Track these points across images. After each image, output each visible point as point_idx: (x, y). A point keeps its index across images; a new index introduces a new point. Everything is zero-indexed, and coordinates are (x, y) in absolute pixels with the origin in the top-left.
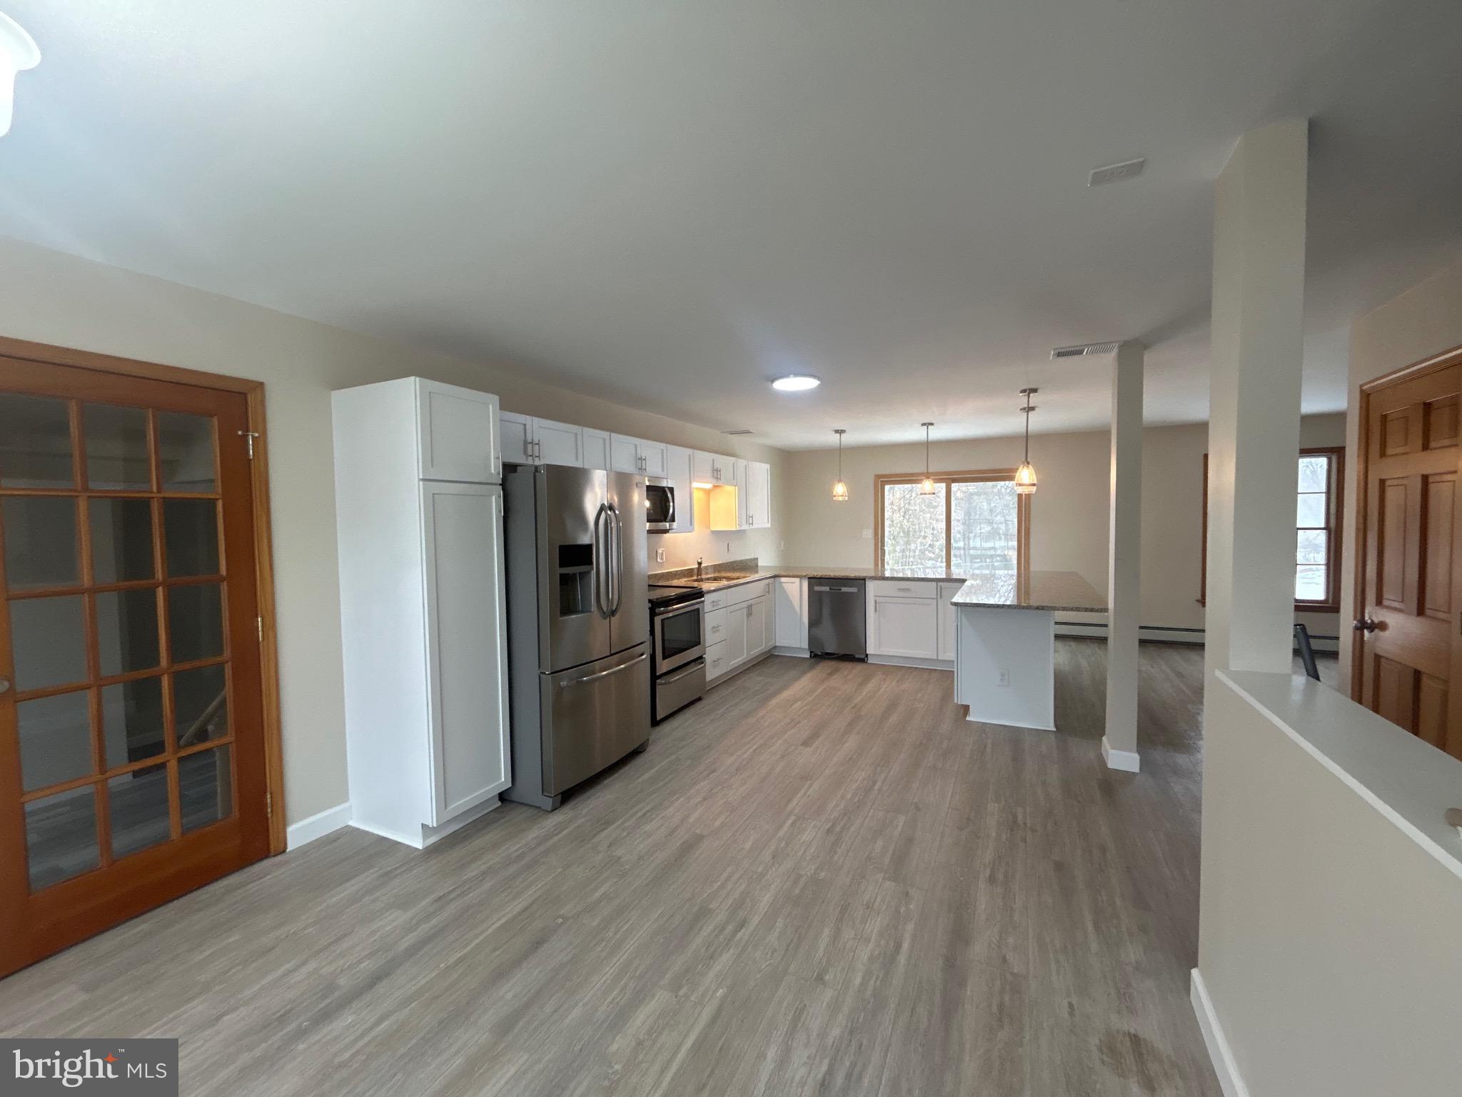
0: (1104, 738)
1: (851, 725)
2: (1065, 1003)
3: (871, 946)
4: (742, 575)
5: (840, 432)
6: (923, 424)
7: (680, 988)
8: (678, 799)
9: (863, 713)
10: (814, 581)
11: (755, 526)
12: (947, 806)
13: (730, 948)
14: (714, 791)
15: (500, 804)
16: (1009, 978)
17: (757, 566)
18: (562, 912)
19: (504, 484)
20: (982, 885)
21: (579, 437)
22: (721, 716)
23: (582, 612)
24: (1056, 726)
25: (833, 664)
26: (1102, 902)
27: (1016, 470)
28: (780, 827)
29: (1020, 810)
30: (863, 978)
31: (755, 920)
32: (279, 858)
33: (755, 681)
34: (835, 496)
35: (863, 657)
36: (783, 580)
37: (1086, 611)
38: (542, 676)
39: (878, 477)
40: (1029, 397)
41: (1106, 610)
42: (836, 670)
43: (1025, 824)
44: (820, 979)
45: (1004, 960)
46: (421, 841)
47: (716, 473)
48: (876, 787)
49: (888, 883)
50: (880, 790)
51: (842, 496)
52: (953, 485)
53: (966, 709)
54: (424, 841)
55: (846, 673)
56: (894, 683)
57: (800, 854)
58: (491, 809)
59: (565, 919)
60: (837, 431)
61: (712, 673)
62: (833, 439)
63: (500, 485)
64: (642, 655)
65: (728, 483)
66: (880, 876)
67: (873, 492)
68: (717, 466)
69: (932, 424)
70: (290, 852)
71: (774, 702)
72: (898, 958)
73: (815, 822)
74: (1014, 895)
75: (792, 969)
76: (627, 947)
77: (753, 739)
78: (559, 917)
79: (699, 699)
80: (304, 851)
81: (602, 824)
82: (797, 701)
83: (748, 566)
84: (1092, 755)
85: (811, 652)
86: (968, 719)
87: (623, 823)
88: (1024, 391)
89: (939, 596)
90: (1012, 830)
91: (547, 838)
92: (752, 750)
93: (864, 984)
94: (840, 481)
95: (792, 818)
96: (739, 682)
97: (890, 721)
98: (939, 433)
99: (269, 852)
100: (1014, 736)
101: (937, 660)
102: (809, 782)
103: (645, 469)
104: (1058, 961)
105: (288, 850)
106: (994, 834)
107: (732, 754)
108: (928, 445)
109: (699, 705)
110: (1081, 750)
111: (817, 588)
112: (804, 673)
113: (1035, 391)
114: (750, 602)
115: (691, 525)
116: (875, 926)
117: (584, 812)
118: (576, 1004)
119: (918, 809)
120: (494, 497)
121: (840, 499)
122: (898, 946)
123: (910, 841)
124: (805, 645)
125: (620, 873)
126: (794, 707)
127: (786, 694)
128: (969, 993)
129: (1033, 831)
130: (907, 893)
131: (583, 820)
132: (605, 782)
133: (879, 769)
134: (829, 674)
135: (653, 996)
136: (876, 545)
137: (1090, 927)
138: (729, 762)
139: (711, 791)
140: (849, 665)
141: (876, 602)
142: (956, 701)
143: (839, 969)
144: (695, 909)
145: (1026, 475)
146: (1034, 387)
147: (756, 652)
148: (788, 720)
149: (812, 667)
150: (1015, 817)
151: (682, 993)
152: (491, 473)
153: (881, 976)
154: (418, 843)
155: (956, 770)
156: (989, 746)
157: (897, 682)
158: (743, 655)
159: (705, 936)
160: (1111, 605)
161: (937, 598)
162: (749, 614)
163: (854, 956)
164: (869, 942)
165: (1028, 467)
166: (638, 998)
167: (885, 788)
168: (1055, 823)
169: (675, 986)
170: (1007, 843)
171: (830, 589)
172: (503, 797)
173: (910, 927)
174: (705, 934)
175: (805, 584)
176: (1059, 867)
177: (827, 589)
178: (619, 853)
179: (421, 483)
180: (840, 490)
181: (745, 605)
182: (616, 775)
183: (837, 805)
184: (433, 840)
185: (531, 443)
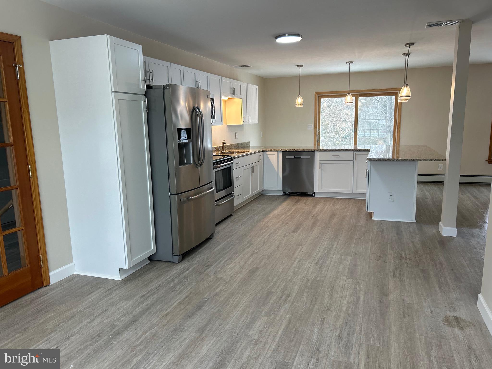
0: (440, 223)
1: (314, 223)
2: (429, 310)
3: (347, 299)
4: (246, 150)
5: (300, 66)
6: (348, 62)
7: (270, 315)
8: (239, 255)
9: (318, 218)
10: (285, 153)
11: (251, 123)
12: (369, 252)
13: (286, 303)
14: (256, 251)
15: (149, 262)
16: (406, 305)
17: (249, 146)
18: (205, 296)
19: (146, 95)
20: (390, 278)
21: (169, 68)
22: (246, 222)
23: (187, 164)
24: (416, 220)
25: (297, 198)
26: (442, 281)
27: (399, 89)
28: (293, 263)
29: (403, 252)
30: (346, 308)
31: (294, 294)
32: (48, 288)
33: (257, 206)
34: (296, 104)
35: (312, 194)
36: (268, 153)
37: (435, 161)
38: (172, 196)
39: (317, 93)
40: (409, 48)
41: (445, 160)
42: (299, 201)
43: (406, 257)
44: (328, 309)
45: (403, 300)
46: (119, 277)
47: (233, 92)
48: (334, 247)
49: (349, 280)
50: (336, 248)
51: (300, 104)
52: (359, 98)
53: (371, 214)
54: (121, 276)
55: (304, 201)
56: (331, 205)
57: (306, 272)
58: (146, 264)
59: (208, 299)
60: (298, 66)
61: (237, 202)
62: (295, 71)
63: (144, 95)
64: (212, 188)
65: (238, 97)
66: (345, 278)
67: (314, 103)
68: (233, 87)
69: (352, 62)
70: (52, 285)
71: (271, 215)
72: (360, 302)
73: (309, 261)
74: (405, 281)
75: (315, 307)
76: (241, 305)
77: (266, 231)
78: (204, 298)
79: (231, 215)
80: (60, 284)
81: (206, 266)
82: (283, 214)
83: (245, 146)
84: (434, 231)
85: (283, 192)
86: (372, 219)
87: (217, 265)
88: (407, 44)
89: (355, 159)
90: (400, 260)
91: (181, 273)
92: (267, 235)
93: (347, 310)
94: (299, 96)
95: (298, 260)
96: (249, 208)
97: (334, 221)
98: (356, 67)
99: (43, 285)
100: (397, 225)
101: (353, 194)
102: (301, 247)
103: (200, 88)
104: (425, 299)
105: (51, 284)
106: (393, 261)
107: (259, 237)
108: (349, 74)
109: (232, 218)
110: (429, 230)
111: (287, 157)
112: (282, 202)
113: (412, 44)
114: (253, 165)
115: (221, 121)
116: (347, 293)
117: (195, 262)
118: (228, 323)
119: (356, 254)
120: (142, 101)
121: (299, 106)
122: (359, 299)
123: (355, 265)
124: (280, 188)
125: (225, 283)
126: (282, 217)
127: (276, 212)
128: (390, 310)
129: (410, 259)
130: (358, 282)
131: (195, 266)
132: (199, 251)
133: (333, 240)
134: (296, 202)
135: (260, 319)
136: (315, 133)
137: (437, 288)
138: (259, 240)
139: (254, 251)
140: (305, 198)
141: (320, 164)
142: (367, 210)
143: (336, 306)
144: (266, 292)
145: (405, 91)
146: (412, 42)
147: (255, 192)
148: (281, 223)
149: (285, 200)
150: (401, 255)
151: (272, 317)
152: (141, 89)
153: (354, 308)
154: (118, 278)
155: (371, 239)
156: (385, 230)
157: (332, 205)
158: (249, 194)
159: (274, 300)
160: (447, 157)
161: (353, 161)
162: (252, 172)
163: (340, 303)
164: (346, 298)
165: (407, 87)
166: (254, 320)
167: (338, 247)
168: (420, 256)
169: (268, 314)
170: (399, 264)
171: (295, 157)
172: (151, 258)
173: (362, 293)
174: (274, 299)
175: (281, 155)
176: (423, 271)
177: (293, 157)
178: (220, 276)
179: (113, 93)
180: (299, 100)
181: (251, 166)
182: (203, 248)
183: (317, 255)
184: (124, 276)
185: (149, 72)
